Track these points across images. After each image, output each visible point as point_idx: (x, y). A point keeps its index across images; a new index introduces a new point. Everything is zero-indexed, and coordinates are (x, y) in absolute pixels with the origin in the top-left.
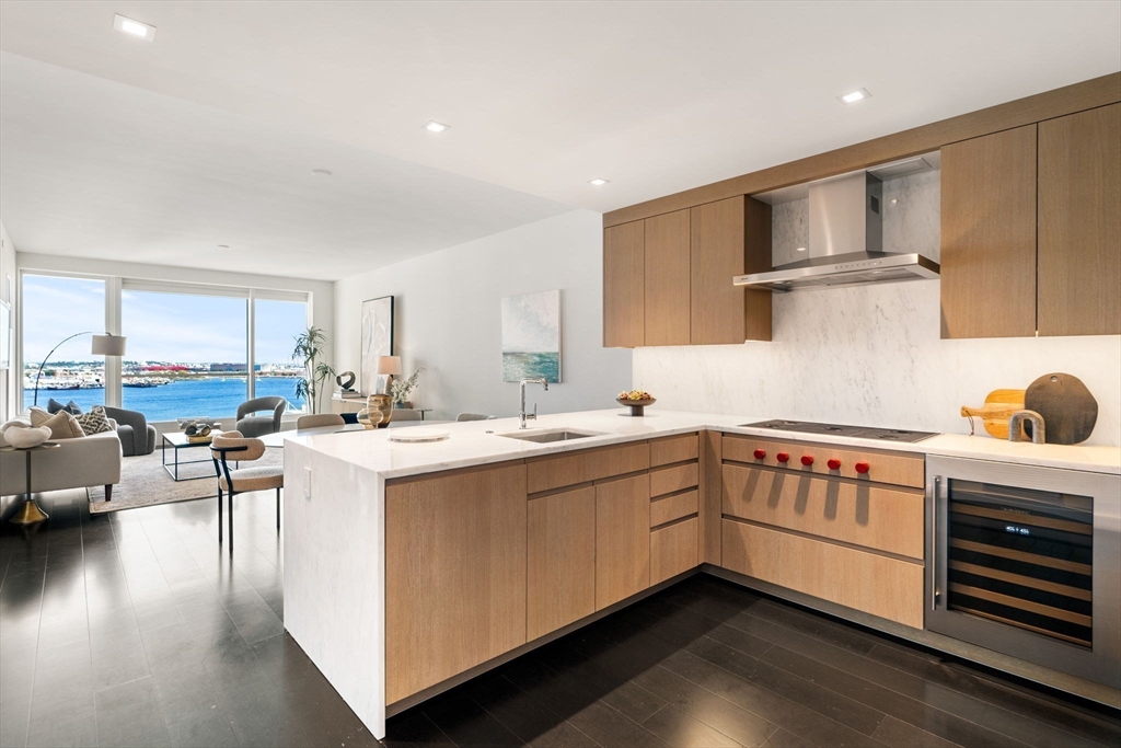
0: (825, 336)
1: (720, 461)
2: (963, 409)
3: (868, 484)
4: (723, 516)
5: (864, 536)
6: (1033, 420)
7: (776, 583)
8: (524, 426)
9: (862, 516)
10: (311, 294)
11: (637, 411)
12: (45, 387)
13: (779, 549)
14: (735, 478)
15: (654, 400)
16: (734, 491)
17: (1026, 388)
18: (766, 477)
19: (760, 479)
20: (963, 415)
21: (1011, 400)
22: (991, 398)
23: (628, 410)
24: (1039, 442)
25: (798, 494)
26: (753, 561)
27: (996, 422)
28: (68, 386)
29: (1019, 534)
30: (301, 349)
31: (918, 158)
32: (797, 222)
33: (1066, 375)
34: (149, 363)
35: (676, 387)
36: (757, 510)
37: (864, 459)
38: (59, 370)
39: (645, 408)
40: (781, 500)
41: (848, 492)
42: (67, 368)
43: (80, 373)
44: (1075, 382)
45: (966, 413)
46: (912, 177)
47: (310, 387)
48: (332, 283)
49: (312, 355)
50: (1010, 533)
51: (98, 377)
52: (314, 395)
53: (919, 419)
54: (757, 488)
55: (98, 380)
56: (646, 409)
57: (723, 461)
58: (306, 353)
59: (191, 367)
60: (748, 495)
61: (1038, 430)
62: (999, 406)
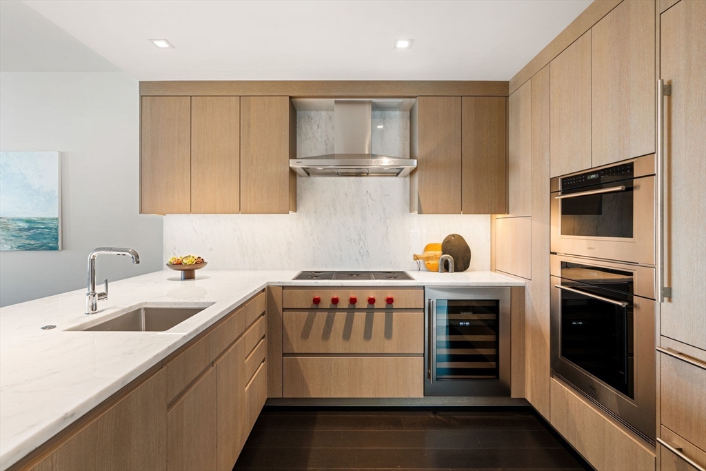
0: (335, 210)
1: (280, 310)
2: (415, 255)
3: (391, 311)
4: (284, 355)
5: (391, 347)
6: (449, 260)
7: (329, 397)
8: (94, 308)
9: (388, 334)
11: (189, 275)
13: (331, 371)
14: (294, 322)
15: (206, 263)
16: (293, 334)
17: (442, 242)
18: (321, 317)
19: (316, 319)
20: (415, 260)
21: (435, 250)
22: (427, 248)
23: (179, 274)
24: (452, 272)
25: (345, 327)
26: (310, 385)
27: (431, 262)
29: (464, 326)
31: (400, 100)
32: (315, 127)
33: (458, 235)
35: (211, 250)
36: (314, 345)
37: (390, 294)
39: (196, 271)
40: (332, 334)
41: (379, 318)
44: (461, 238)
45: (416, 258)
46: (387, 112)
50: (462, 326)
53: (391, 263)
54: (313, 327)
56: (197, 273)
57: (284, 310)
60: (305, 334)
61: (451, 266)
62: (431, 253)
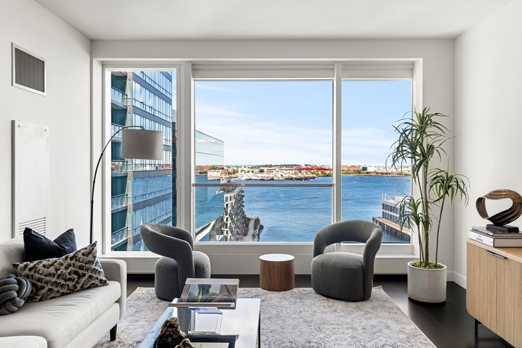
10: (420, 62)
12: (260, 178)
28: (269, 178)
30: (406, 148)
34: (306, 165)
38: (265, 169)
42: (269, 168)
43: (274, 171)
47: (420, 210)
48: (452, 42)
49: (425, 156)
51: (282, 174)
52: (427, 224)
55: (282, 175)
58: (414, 153)
59: (327, 168)
